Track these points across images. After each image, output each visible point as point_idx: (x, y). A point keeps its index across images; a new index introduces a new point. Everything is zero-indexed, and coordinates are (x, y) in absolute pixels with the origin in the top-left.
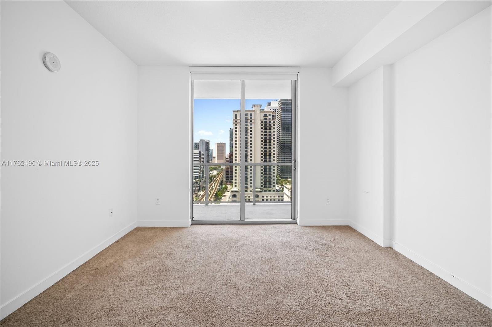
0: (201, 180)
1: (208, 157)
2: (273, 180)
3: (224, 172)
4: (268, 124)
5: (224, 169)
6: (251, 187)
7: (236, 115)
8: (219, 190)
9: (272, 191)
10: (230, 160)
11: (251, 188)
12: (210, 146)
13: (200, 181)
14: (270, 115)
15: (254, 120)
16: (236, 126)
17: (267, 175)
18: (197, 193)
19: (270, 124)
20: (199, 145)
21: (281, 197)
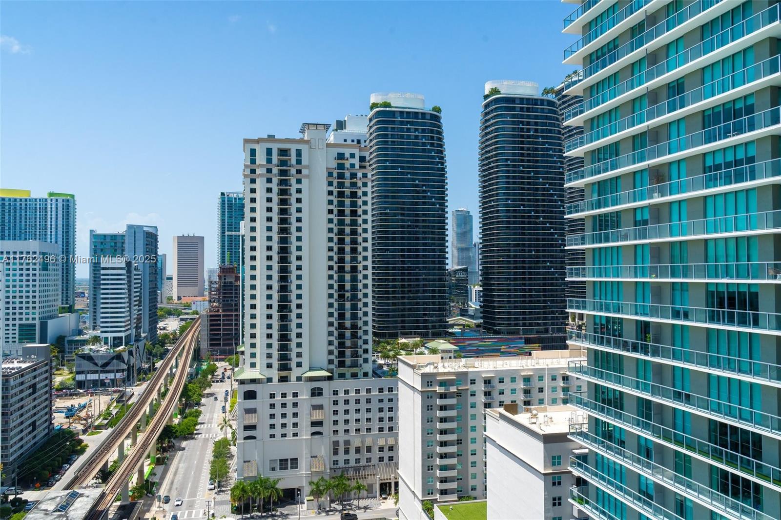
0: (134, 349)
1: (153, 279)
2: (364, 343)
3: (206, 323)
4: (347, 182)
5: (203, 312)
6: (299, 365)
7: (253, 152)
8: (192, 377)
9: (361, 374)
10: (224, 286)
11: (299, 369)
12: (159, 245)
13: (131, 353)
14: (352, 156)
15: (307, 167)
16: (253, 186)
17: (346, 329)
18: (121, 389)
19: (355, 180)
20: (123, 243)
21: (386, 392)
